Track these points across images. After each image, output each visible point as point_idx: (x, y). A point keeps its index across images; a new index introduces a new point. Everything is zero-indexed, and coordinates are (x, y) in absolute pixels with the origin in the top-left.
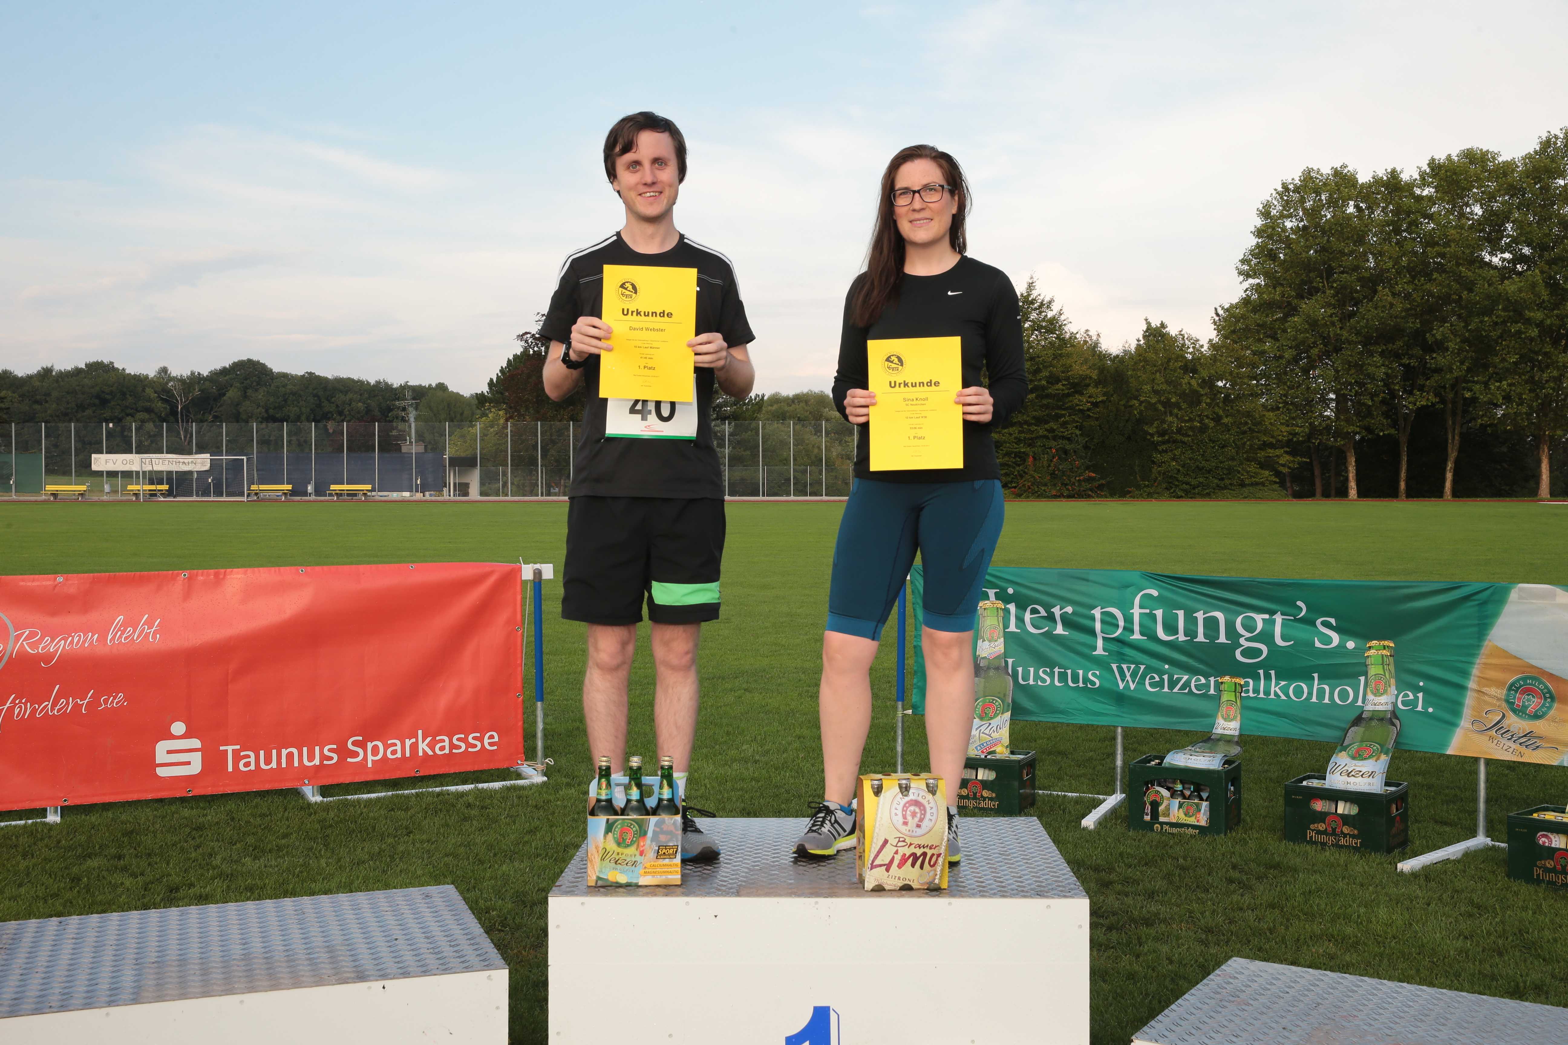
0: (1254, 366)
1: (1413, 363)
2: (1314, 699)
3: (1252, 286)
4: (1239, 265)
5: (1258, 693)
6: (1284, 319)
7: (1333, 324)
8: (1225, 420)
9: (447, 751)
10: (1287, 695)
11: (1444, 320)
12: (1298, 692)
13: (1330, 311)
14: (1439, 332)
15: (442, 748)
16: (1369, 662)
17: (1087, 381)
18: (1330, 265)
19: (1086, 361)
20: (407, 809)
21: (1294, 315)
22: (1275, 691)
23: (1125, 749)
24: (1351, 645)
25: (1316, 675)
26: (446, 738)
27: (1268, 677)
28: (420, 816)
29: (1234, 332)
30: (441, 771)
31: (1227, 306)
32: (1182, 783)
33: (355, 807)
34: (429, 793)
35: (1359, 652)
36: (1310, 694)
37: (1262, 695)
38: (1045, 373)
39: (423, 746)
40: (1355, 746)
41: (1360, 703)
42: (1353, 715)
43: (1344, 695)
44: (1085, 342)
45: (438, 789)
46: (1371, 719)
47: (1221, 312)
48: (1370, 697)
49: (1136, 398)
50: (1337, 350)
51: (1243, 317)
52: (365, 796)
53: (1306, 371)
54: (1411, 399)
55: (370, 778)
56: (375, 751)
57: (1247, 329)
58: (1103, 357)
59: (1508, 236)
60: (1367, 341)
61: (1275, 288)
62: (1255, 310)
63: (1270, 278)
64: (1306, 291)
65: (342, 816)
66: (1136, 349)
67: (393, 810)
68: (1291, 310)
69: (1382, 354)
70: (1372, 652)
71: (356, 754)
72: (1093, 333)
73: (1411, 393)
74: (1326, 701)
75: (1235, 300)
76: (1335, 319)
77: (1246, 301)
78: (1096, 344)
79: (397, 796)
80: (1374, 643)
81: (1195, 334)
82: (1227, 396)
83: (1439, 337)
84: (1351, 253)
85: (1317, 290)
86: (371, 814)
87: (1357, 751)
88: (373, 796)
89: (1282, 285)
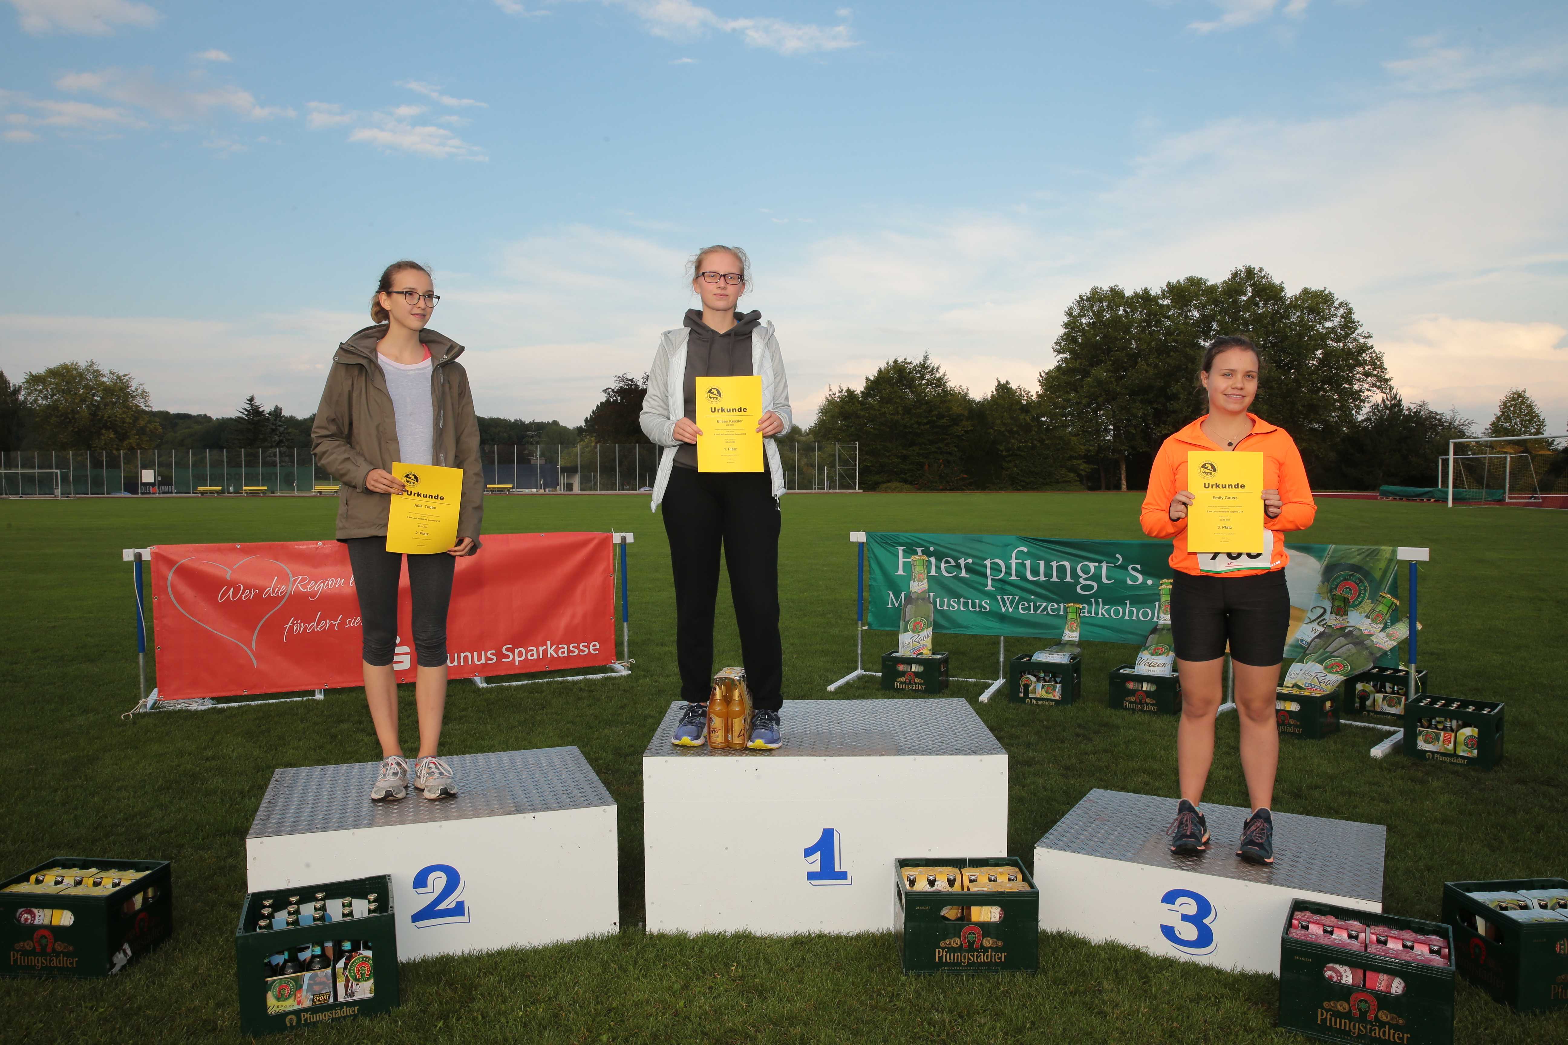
0: (1065, 408)
1: (1160, 407)
2: (1126, 617)
3: (1062, 358)
4: (1054, 345)
5: (1091, 614)
6: (1081, 380)
7: (1111, 382)
8: (1047, 442)
9: (566, 654)
10: (1110, 615)
11: (1177, 381)
12: (1117, 612)
13: (1109, 375)
14: (1175, 388)
15: (563, 653)
16: (1161, 593)
17: (962, 418)
18: (1109, 346)
19: (960, 405)
20: (542, 692)
21: (1087, 377)
22: (1102, 613)
23: (1006, 650)
24: (1150, 582)
25: (1128, 602)
26: (565, 646)
27: (1097, 603)
28: (550, 696)
29: (1051, 387)
30: (562, 667)
31: (1047, 371)
32: (1044, 672)
33: (508, 690)
34: (555, 681)
35: (1155, 586)
36: (1124, 614)
37: (1093, 615)
38: (935, 413)
39: (551, 651)
40: (1153, 647)
41: (1155, 619)
42: (1151, 627)
43: (1145, 614)
44: (960, 393)
45: (561, 679)
46: (1163, 629)
47: (1043, 375)
48: (1162, 615)
49: (992, 428)
50: (1114, 399)
51: (1056, 377)
52: (514, 683)
53: (1095, 412)
54: (1159, 429)
55: (517, 672)
56: (520, 654)
57: (1059, 386)
58: (971, 402)
59: (1214, 330)
60: (1132, 393)
61: (1076, 360)
62: (1064, 374)
63: (1073, 354)
64: (1095, 362)
65: (500, 696)
66: (991, 397)
67: (532, 693)
68: (1086, 374)
69: (1141, 402)
70: (1163, 587)
71: (508, 657)
72: (964, 387)
73: (1158, 426)
74: (1134, 618)
75: (1052, 368)
76: (1113, 379)
77: (1059, 368)
78: (966, 394)
79: (535, 683)
80: (1165, 581)
81: (1027, 389)
82: (1048, 427)
83: (1174, 391)
84: (1121, 339)
85: (1102, 361)
86: (519, 696)
87: (1155, 650)
88: (520, 683)
89: (1080, 358)
